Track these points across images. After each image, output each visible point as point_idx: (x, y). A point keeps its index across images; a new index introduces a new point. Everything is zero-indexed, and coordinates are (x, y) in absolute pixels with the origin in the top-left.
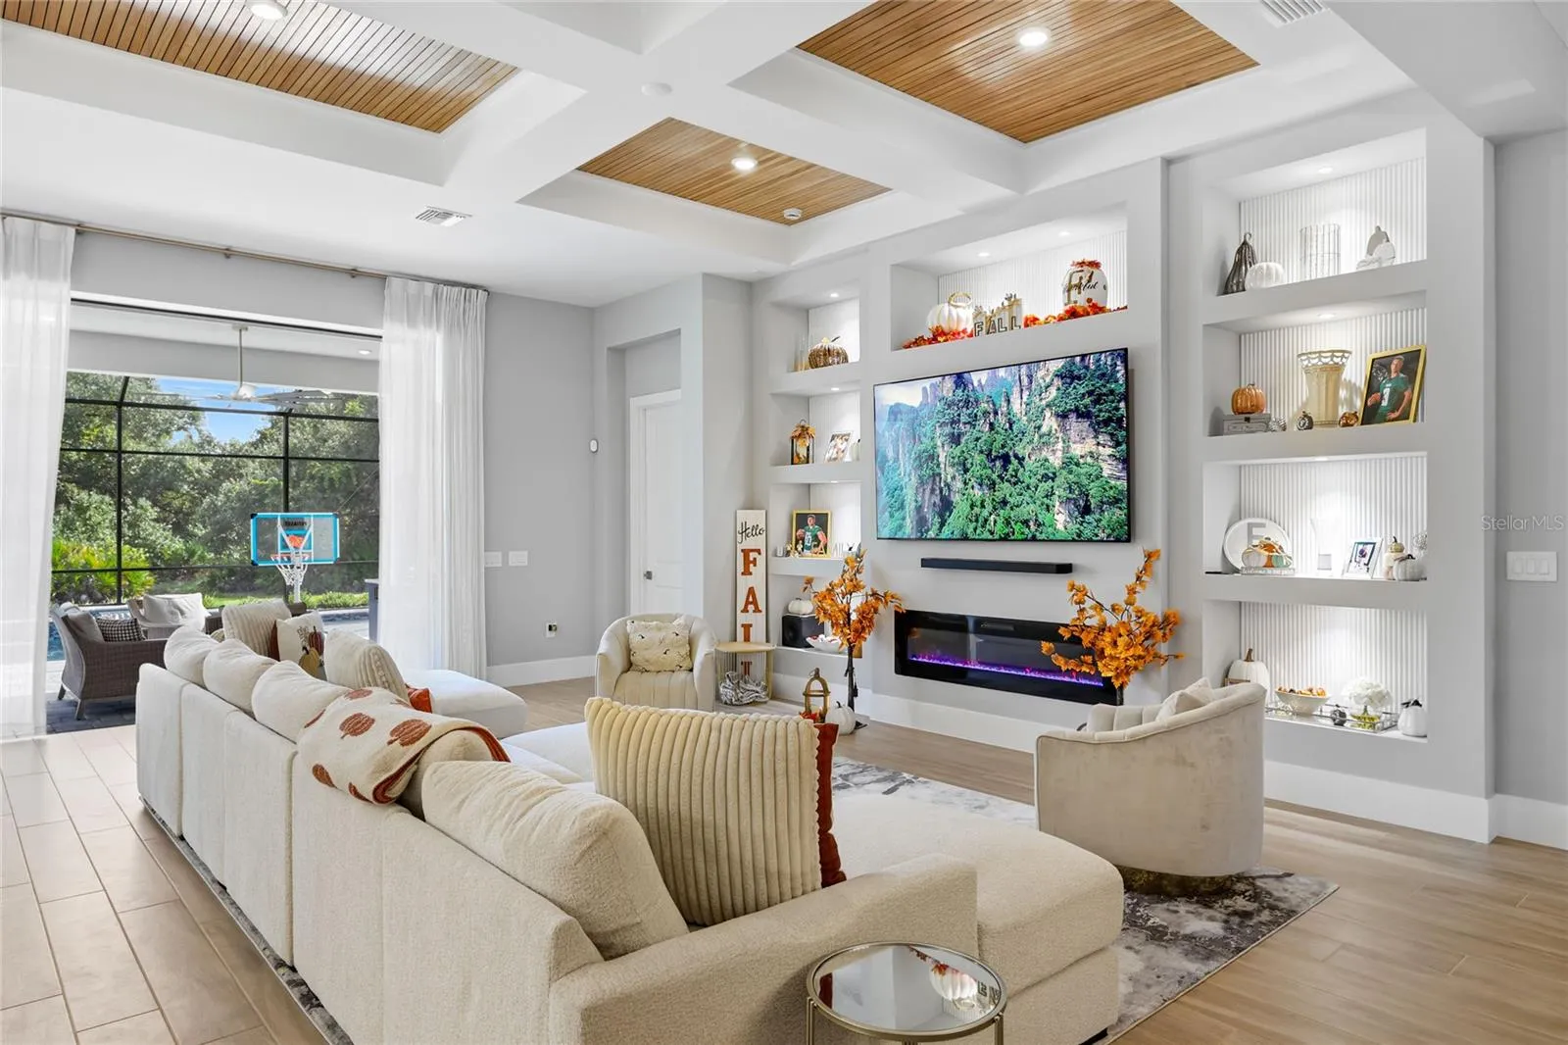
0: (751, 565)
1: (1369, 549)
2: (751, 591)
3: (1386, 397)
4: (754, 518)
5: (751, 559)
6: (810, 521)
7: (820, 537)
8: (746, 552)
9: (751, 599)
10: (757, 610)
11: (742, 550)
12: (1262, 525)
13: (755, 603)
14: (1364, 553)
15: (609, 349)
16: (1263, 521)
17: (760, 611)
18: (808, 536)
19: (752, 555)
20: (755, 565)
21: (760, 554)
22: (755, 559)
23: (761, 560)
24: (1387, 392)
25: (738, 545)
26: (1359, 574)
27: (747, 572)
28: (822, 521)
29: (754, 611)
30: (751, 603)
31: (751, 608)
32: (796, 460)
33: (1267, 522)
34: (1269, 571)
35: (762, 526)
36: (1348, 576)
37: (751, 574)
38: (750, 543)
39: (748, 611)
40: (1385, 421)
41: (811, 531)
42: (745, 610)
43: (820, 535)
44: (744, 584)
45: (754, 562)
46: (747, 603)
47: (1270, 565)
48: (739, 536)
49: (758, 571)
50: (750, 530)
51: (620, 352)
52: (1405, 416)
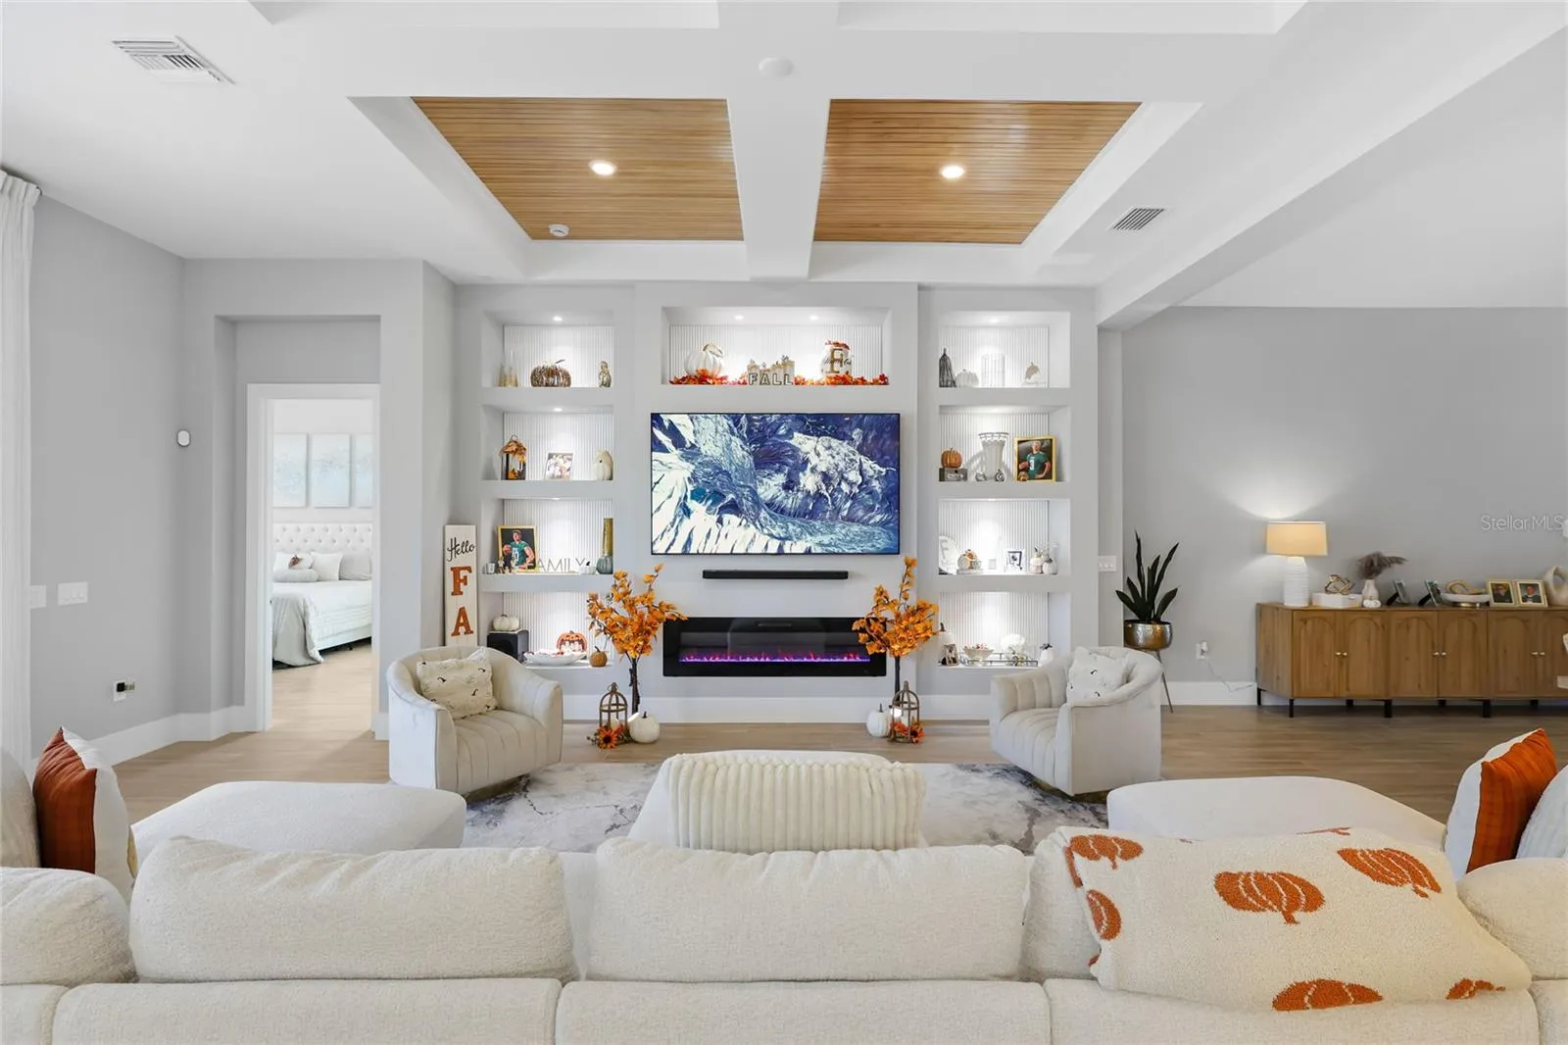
0: (462, 584)
1: (1017, 556)
2: (462, 612)
3: (1033, 465)
4: (463, 533)
5: (462, 577)
6: (516, 536)
7: (527, 552)
8: (456, 571)
9: (462, 621)
10: (468, 631)
11: (452, 569)
12: (946, 541)
13: (466, 624)
14: (1015, 557)
15: (217, 317)
16: (946, 538)
17: (472, 632)
18: (515, 552)
19: (463, 573)
20: (466, 584)
21: (470, 572)
22: (465, 577)
23: (472, 578)
24: (1032, 461)
25: (447, 562)
26: (1014, 571)
27: (457, 592)
28: (528, 536)
29: (465, 633)
30: (462, 625)
31: (462, 629)
32: (511, 475)
33: (949, 540)
34: (972, 571)
35: (472, 542)
36: (1007, 573)
37: (461, 593)
38: (460, 560)
39: (459, 634)
40: (1035, 479)
41: (517, 547)
42: (456, 633)
43: (528, 550)
44: (454, 604)
45: (465, 579)
46: (458, 625)
47: (971, 568)
48: (448, 554)
49: (469, 590)
50: (459, 547)
51: (231, 324)
52: (1049, 476)
